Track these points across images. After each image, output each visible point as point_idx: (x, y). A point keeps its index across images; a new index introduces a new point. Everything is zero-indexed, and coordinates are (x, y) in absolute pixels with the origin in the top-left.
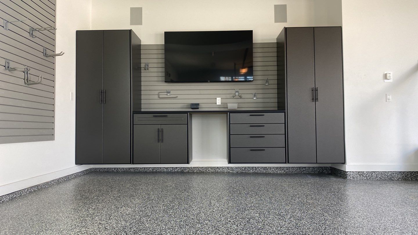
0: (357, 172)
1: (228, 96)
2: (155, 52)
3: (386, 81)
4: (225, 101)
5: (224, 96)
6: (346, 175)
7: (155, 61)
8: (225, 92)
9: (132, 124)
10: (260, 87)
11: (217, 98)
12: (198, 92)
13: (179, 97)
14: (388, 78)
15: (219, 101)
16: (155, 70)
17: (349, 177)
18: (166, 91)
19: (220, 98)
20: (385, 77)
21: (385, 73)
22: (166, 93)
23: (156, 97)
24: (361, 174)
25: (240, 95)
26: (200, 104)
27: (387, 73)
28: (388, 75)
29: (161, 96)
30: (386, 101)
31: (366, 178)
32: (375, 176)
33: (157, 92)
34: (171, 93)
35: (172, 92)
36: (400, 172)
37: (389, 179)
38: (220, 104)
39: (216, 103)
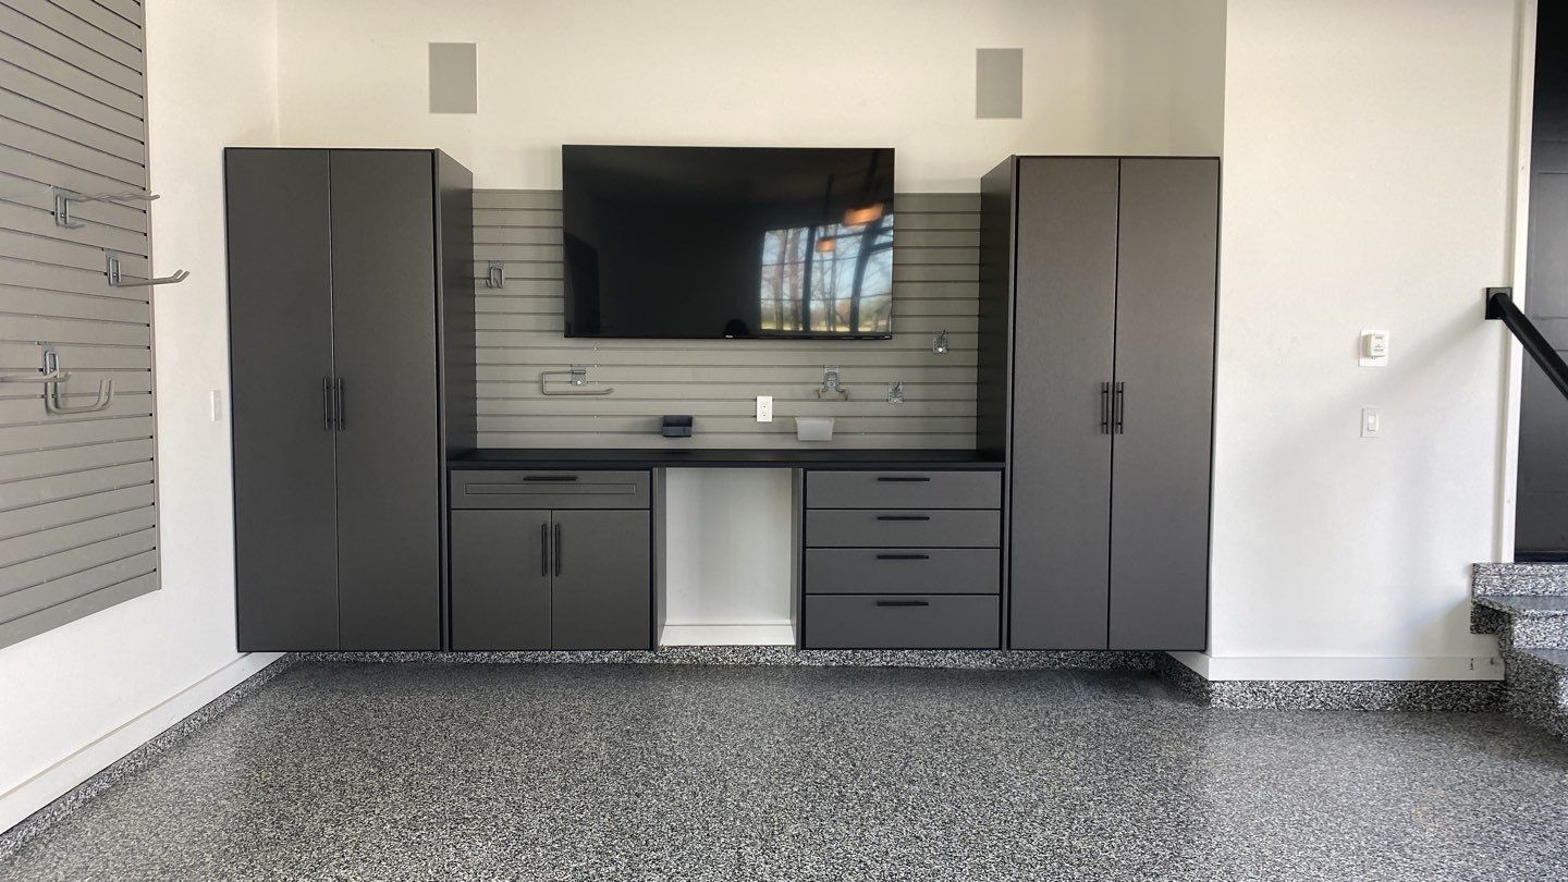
0: (1246, 685)
1: (799, 390)
2: (527, 219)
3: (1364, 362)
4: (789, 409)
5: (785, 391)
6: (1208, 693)
7: (529, 253)
8: (788, 375)
9: (446, 510)
10: (916, 358)
11: (759, 398)
12: (687, 374)
13: (619, 390)
14: (1373, 353)
15: (765, 409)
16: (529, 288)
18: (569, 369)
19: (771, 398)
20: (1364, 347)
21: (1364, 333)
22: (569, 377)
23: (532, 390)
25: (842, 387)
26: (695, 420)
27: (1372, 332)
28: (1374, 343)
29: (549, 388)
30: (1361, 436)
32: (1308, 696)
33: (534, 374)
34: (588, 377)
35: (591, 374)
36: (1392, 683)
37: (1353, 707)
38: (769, 419)
39: (756, 416)
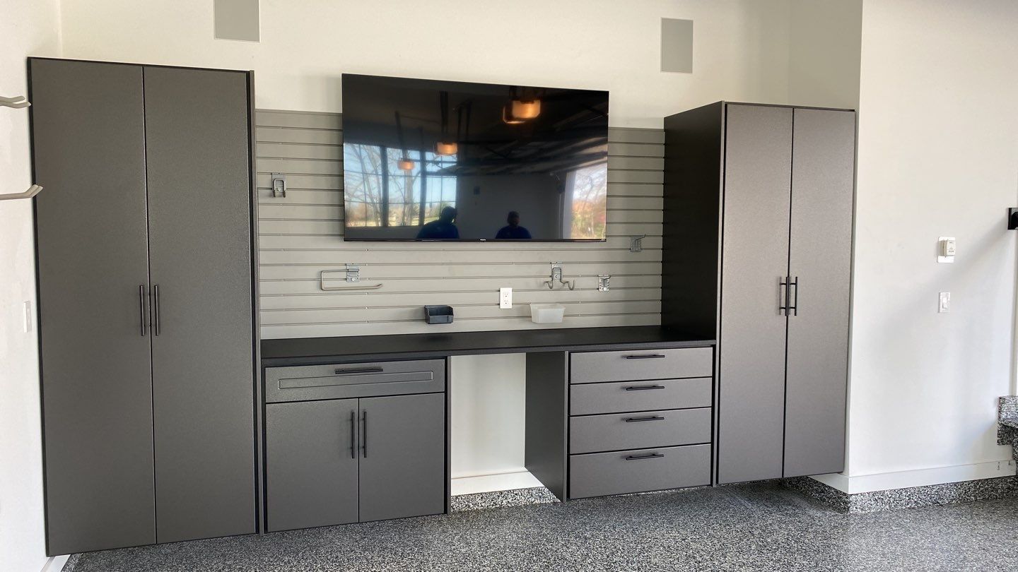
1: (532, 283)
2: (306, 137)
3: (941, 259)
4: (525, 297)
5: (521, 283)
6: (846, 503)
7: (307, 167)
8: (524, 270)
9: (261, 403)
10: (619, 256)
11: (501, 289)
12: (444, 271)
14: (948, 253)
15: (507, 299)
16: (307, 197)
17: (853, 510)
18: (344, 267)
19: (511, 289)
20: (942, 249)
21: (941, 239)
22: (344, 275)
23: (312, 286)
24: (877, 496)
25: (564, 279)
26: (455, 310)
27: (946, 239)
28: (949, 246)
29: (326, 284)
30: (939, 312)
31: (888, 507)
32: (907, 498)
33: (313, 272)
34: (361, 274)
35: (364, 272)
36: (955, 484)
37: (934, 503)
38: (510, 306)
39: (499, 304)
